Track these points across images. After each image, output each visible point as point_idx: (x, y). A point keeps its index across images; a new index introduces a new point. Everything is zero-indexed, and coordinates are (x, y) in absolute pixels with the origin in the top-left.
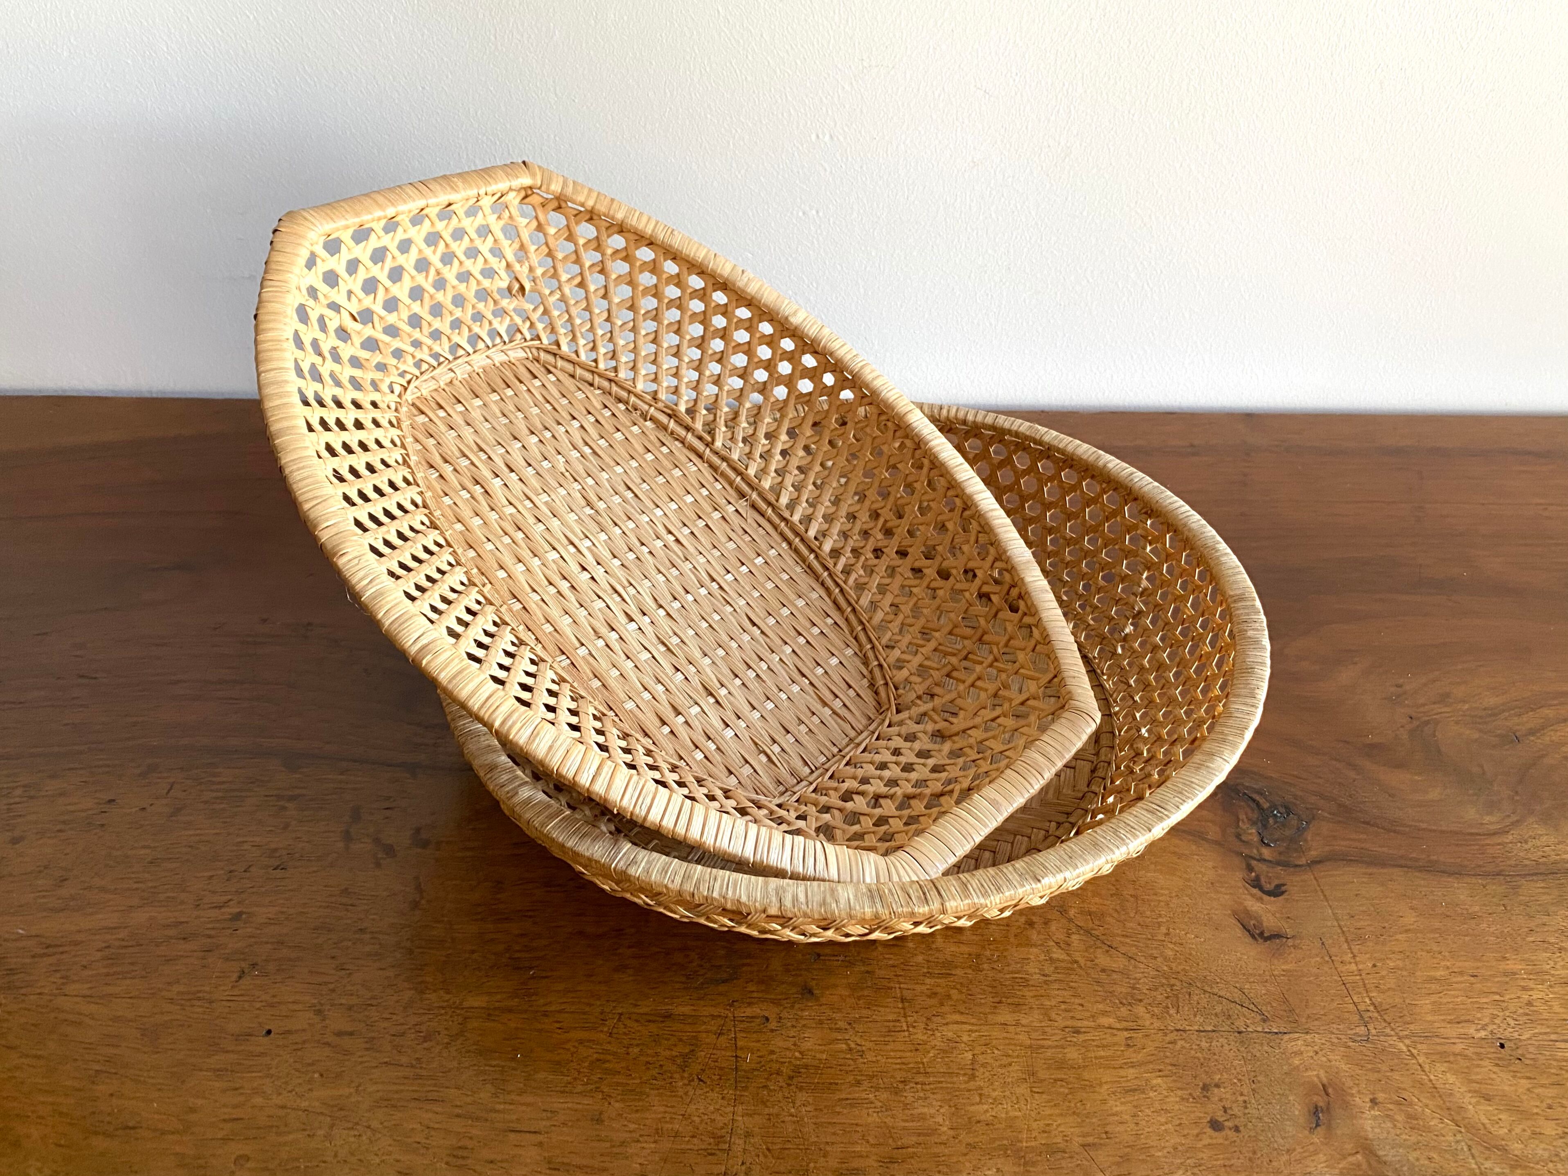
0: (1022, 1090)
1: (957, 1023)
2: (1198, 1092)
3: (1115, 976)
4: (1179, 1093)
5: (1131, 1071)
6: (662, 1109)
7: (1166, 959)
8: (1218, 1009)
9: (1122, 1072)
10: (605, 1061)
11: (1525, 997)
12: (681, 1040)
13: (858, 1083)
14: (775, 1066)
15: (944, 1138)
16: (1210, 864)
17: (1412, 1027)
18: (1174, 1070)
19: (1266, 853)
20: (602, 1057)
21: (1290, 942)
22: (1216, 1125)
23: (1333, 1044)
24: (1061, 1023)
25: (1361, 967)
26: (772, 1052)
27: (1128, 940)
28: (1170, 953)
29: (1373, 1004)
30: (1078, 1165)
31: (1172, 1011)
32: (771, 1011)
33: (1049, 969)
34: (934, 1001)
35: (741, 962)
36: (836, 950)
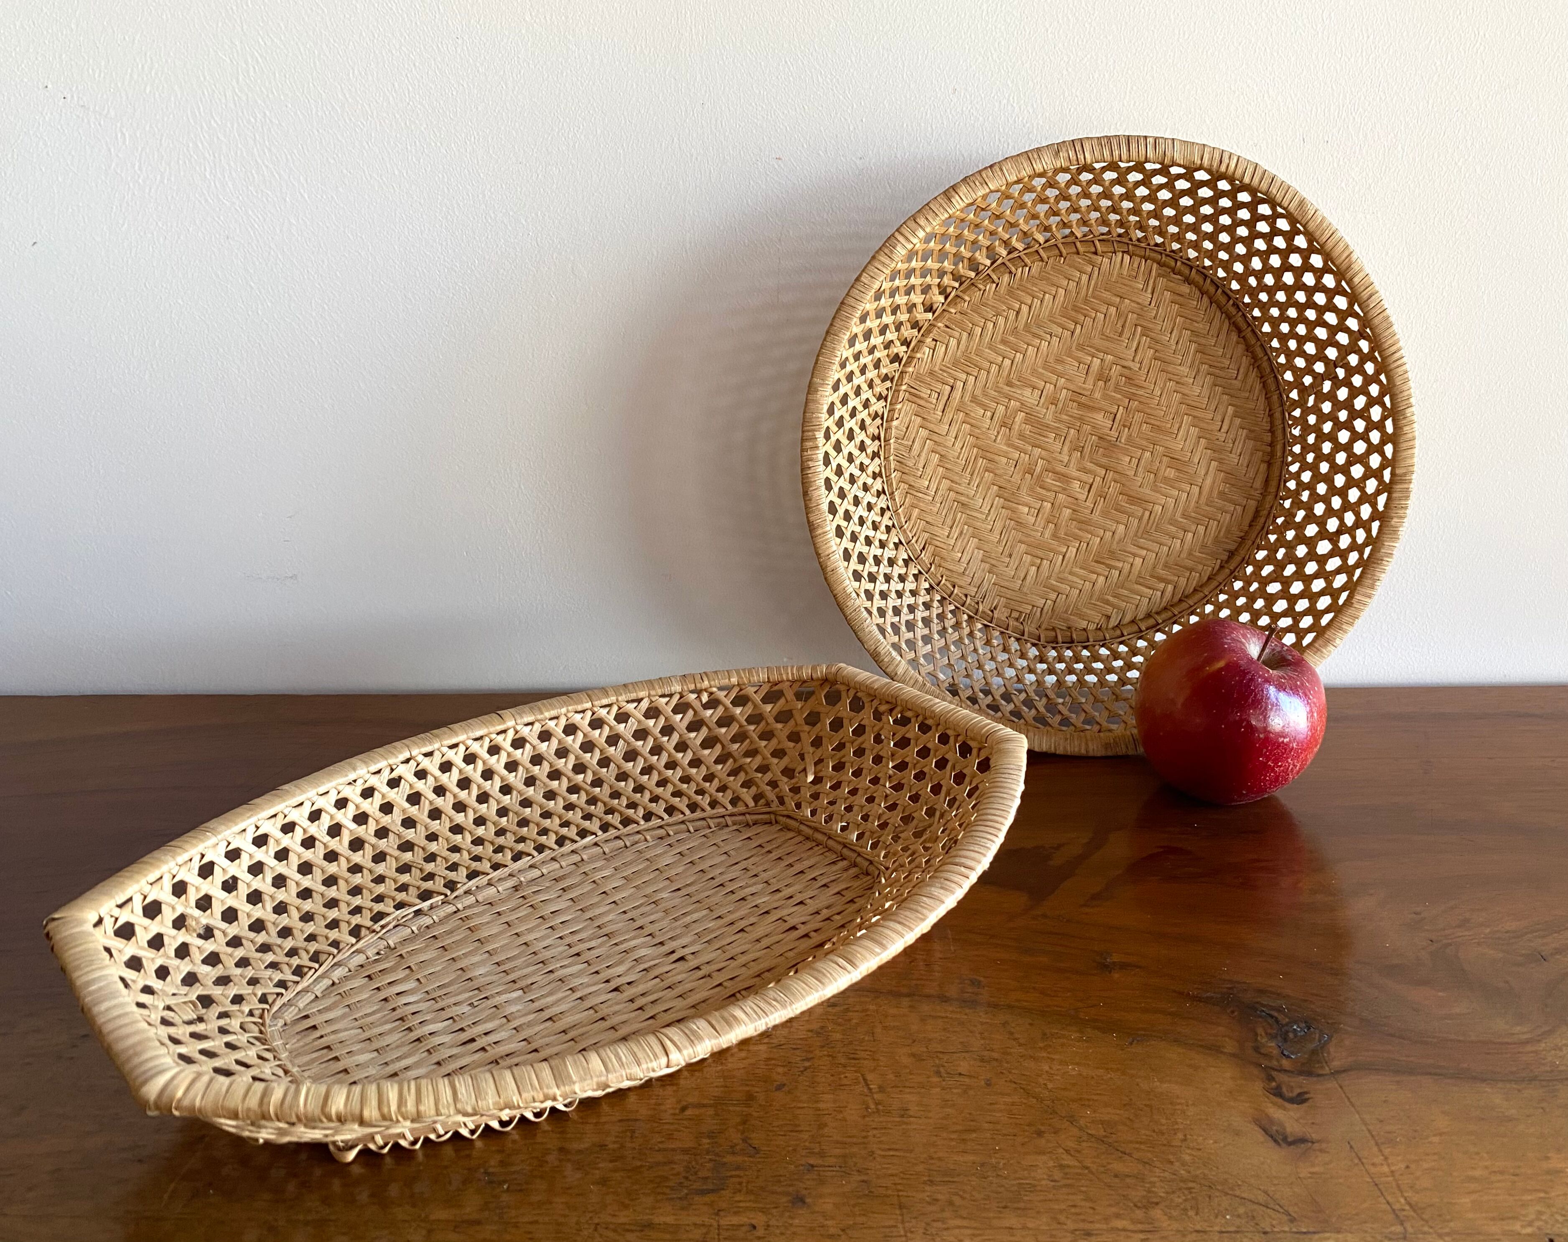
1: (959, 1227)
3: (1128, 1180)
7: (1184, 1164)
8: (1241, 1210)
16: (1228, 1075)
17: (1452, 1224)
19: (1285, 1063)
21: (1316, 1146)
24: (1071, 1225)
25: (1393, 1168)
27: (1142, 1147)
28: (1187, 1158)
29: (1408, 1203)
31: (1191, 1213)
32: (759, 1219)
33: (1057, 1175)
34: (934, 1207)
35: (729, 1174)
36: (832, 1161)
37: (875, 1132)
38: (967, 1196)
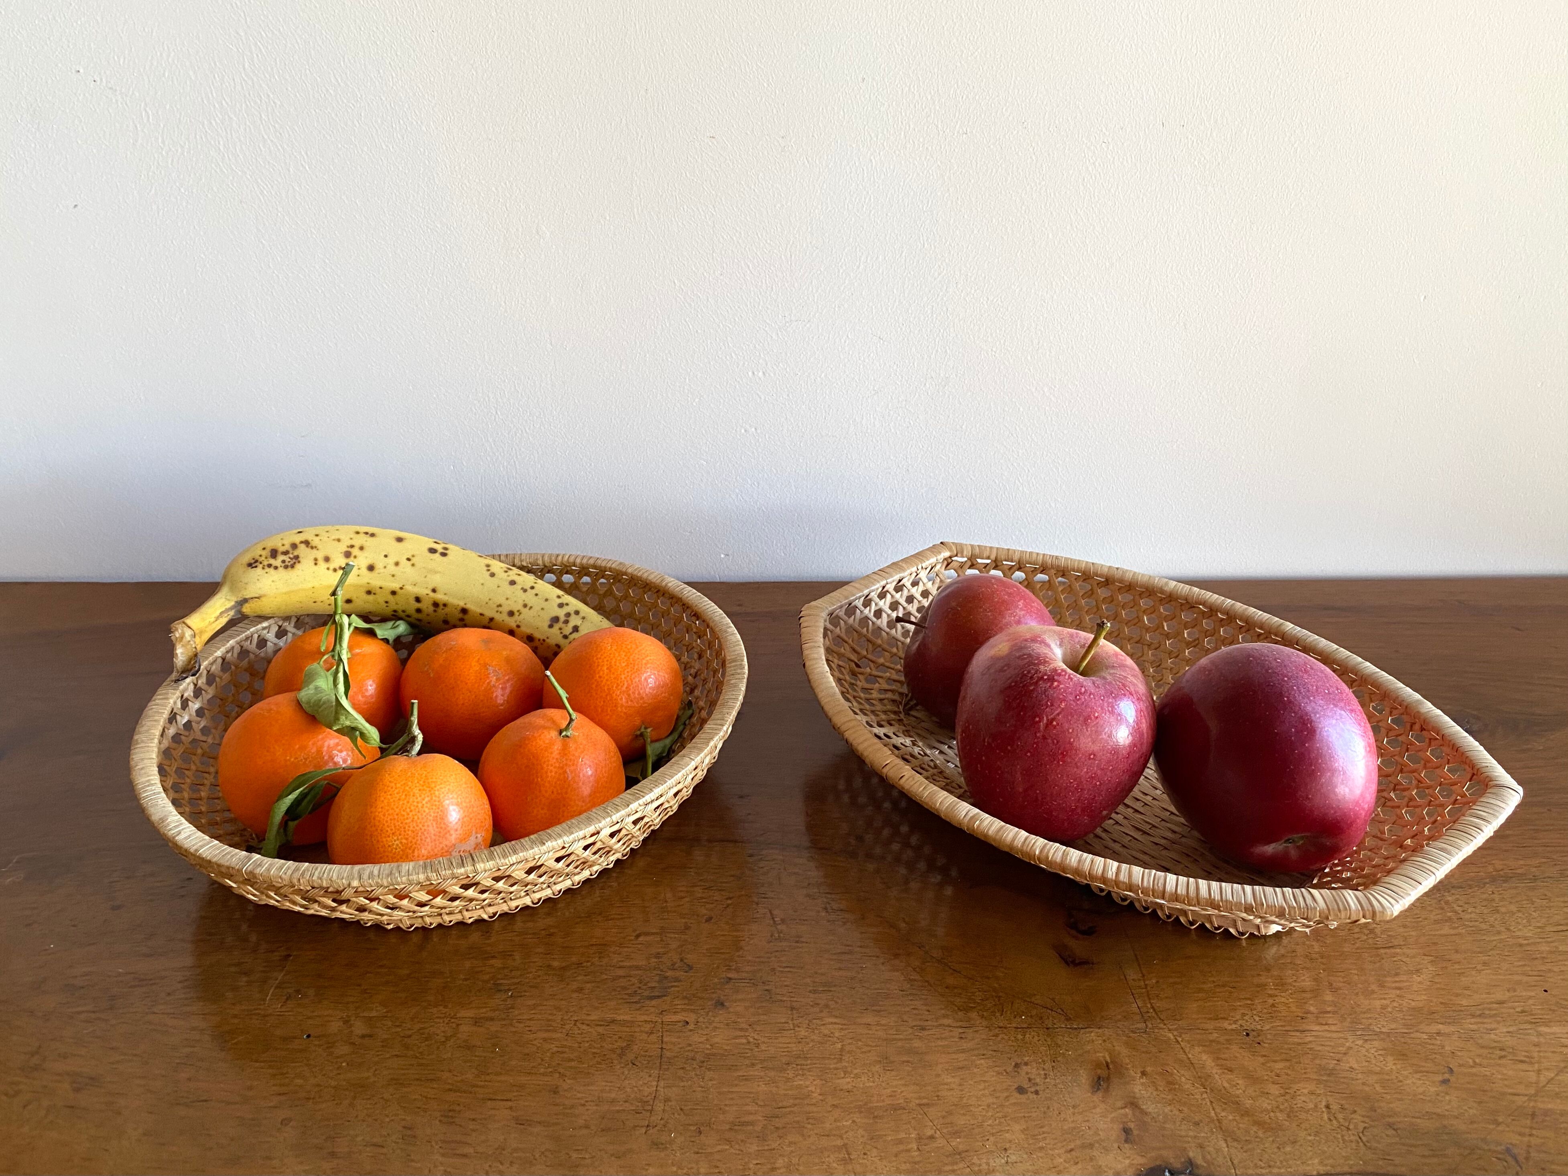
0: (877, 1068)
1: (832, 1024)
2: (1010, 1069)
4: (997, 1069)
5: (961, 1055)
6: (604, 1084)
8: (1034, 1012)
9: (954, 1056)
10: (563, 1053)
11: (1271, 1001)
12: (620, 1038)
13: (753, 1065)
14: (691, 1055)
15: (814, 1101)
17: (1180, 1023)
18: (994, 1054)
19: (1084, 904)
20: (560, 1049)
21: (1095, 967)
22: (1021, 1090)
23: (1118, 1035)
24: (911, 1023)
25: (1147, 982)
26: (690, 1045)
27: (969, 966)
29: (1153, 1008)
30: (914, 1118)
31: (998, 1014)
32: (691, 1018)
33: (905, 986)
34: (817, 1009)
35: (670, 985)
36: (744, 975)
37: (777, 954)
38: (840, 1001)
